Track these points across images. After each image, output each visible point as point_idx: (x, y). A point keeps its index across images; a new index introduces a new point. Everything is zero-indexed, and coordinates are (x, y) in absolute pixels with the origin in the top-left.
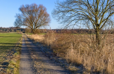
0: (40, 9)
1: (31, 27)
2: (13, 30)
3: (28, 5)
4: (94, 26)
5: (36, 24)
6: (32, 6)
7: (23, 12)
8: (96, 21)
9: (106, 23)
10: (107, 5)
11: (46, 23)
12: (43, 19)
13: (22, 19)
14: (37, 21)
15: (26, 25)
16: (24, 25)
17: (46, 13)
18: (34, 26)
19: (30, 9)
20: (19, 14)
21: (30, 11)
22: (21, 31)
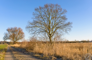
0: (19, 30)
1: (13, 40)
2: (2, 43)
3: (12, 28)
4: (48, 35)
5: (16, 38)
6: (14, 28)
7: (8, 31)
8: (49, 33)
9: (54, 33)
10: (54, 24)
11: (22, 37)
12: (20, 35)
13: (8, 36)
14: (17, 37)
15: (10, 39)
16: (9, 39)
17: (22, 32)
18: (15, 39)
19: (13, 30)
20: (6, 33)
21: (13, 31)
22: (7, 43)
